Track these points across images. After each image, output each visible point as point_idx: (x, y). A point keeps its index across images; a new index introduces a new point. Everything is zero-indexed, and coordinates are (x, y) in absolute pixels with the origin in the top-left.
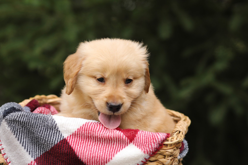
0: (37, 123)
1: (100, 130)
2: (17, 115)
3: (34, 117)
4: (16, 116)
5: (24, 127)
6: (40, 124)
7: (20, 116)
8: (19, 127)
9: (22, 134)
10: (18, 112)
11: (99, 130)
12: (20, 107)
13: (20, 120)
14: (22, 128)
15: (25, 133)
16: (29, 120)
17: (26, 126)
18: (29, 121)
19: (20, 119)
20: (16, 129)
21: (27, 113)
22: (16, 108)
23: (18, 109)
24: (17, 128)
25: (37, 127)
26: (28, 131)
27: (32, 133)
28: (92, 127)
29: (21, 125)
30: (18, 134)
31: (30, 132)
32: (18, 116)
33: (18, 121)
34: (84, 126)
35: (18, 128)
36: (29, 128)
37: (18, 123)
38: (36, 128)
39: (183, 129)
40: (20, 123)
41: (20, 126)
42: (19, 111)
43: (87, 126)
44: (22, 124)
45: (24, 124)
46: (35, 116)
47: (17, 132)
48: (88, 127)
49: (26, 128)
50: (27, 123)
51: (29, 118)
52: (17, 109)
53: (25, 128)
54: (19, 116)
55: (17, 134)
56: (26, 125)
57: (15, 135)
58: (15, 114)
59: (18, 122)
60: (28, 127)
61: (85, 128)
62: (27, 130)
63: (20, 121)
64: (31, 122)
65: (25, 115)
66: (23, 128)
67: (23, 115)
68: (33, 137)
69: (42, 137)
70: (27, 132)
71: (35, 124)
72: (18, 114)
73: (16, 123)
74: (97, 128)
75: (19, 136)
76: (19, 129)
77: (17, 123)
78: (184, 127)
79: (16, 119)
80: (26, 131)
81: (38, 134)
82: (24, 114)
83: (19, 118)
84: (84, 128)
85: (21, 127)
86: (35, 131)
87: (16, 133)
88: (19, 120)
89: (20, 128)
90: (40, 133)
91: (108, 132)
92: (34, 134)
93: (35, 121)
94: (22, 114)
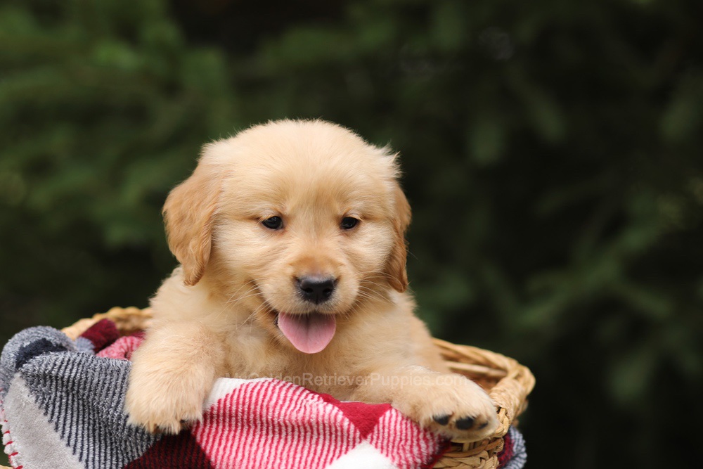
0: (107, 382)
1: (280, 402)
2: (53, 362)
3: (101, 366)
4: (52, 365)
5: (73, 395)
6: (116, 386)
7: (62, 363)
8: (59, 394)
9: (66, 413)
10: (57, 354)
11: (276, 403)
12: (62, 339)
13: (60, 374)
14: (68, 396)
15: (75, 409)
16: (86, 375)
17: (78, 392)
18: (87, 378)
19: (62, 371)
20: (50, 399)
21: (81, 355)
22: (51, 343)
23: (57, 345)
24: (53, 397)
25: (107, 394)
26: (84, 406)
27: (94, 411)
28: (258, 393)
29: (64, 389)
30: (56, 414)
31: (89, 406)
32: (55, 365)
33: (57, 377)
34: (237, 393)
35: (56, 396)
36: (85, 397)
37: (57, 383)
38: (106, 397)
39: (510, 402)
40: (63, 382)
41: (61, 392)
42: (58, 351)
43: (245, 392)
44: (67, 386)
45: (73, 385)
46: (103, 364)
47: (54, 407)
48: (248, 395)
49: (78, 396)
50: (79, 382)
51: (85, 369)
52: (53, 343)
53: (76, 396)
54: (58, 363)
55: (53, 414)
56: (78, 388)
57: (49, 416)
58: (48, 357)
59: (57, 380)
60: (84, 395)
61: (239, 397)
62: (81, 402)
63: (62, 378)
64: (92, 380)
65: (75, 360)
66: (70, 398)
67: (69, 360)
68: (97, 421)
69: (122, 421)
70: (81, 407)
71: (103, 386)
72: (55, 358)
73: (52, 382)
74: (271, 399)
75: (58, 418)
76: (58, 399)
77: (54, 383)
78: (513, 397)
79: (50, 372)
80: (78, 404)
81: (110, 413)
82: (72, 359)
83: (59, 370)
84: (235, 397)
85: (64, 394)
86: (103, 405)
87: (50, 409)
88: (57, 374)
89: (61, 397)
90: (115, 410)
91: (301, 407)
92: (98, 413)
93: (103, 377)
94: (66, 359)
